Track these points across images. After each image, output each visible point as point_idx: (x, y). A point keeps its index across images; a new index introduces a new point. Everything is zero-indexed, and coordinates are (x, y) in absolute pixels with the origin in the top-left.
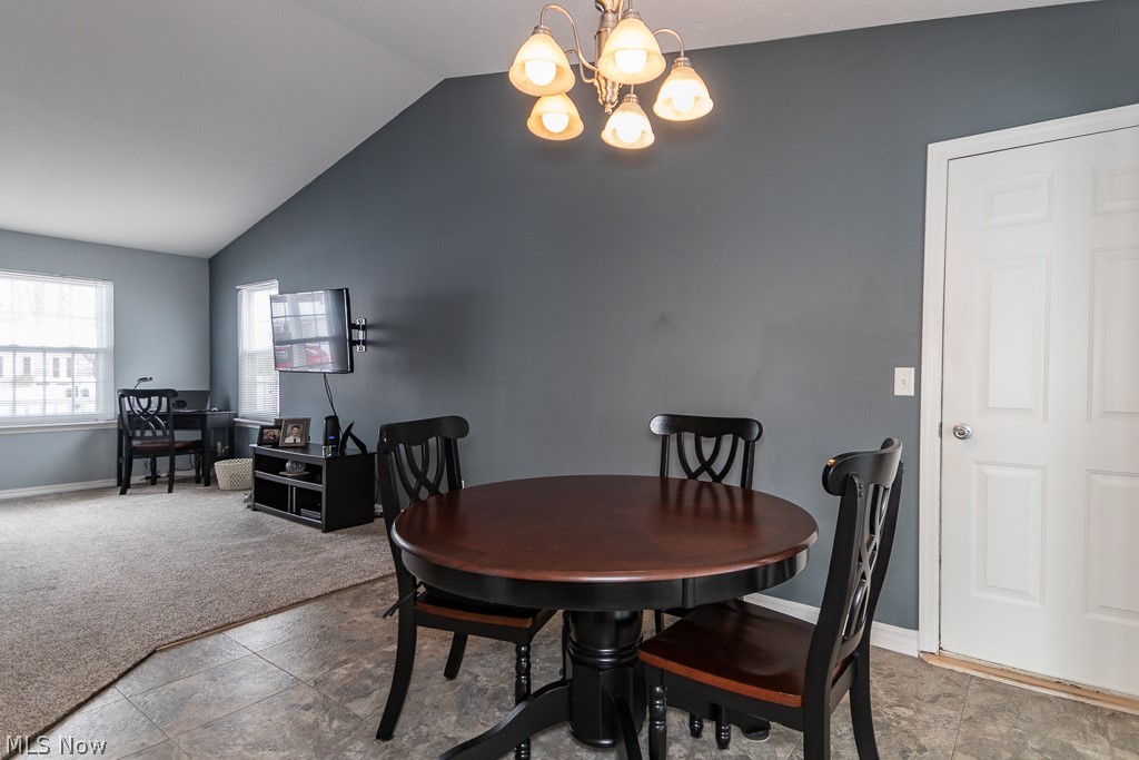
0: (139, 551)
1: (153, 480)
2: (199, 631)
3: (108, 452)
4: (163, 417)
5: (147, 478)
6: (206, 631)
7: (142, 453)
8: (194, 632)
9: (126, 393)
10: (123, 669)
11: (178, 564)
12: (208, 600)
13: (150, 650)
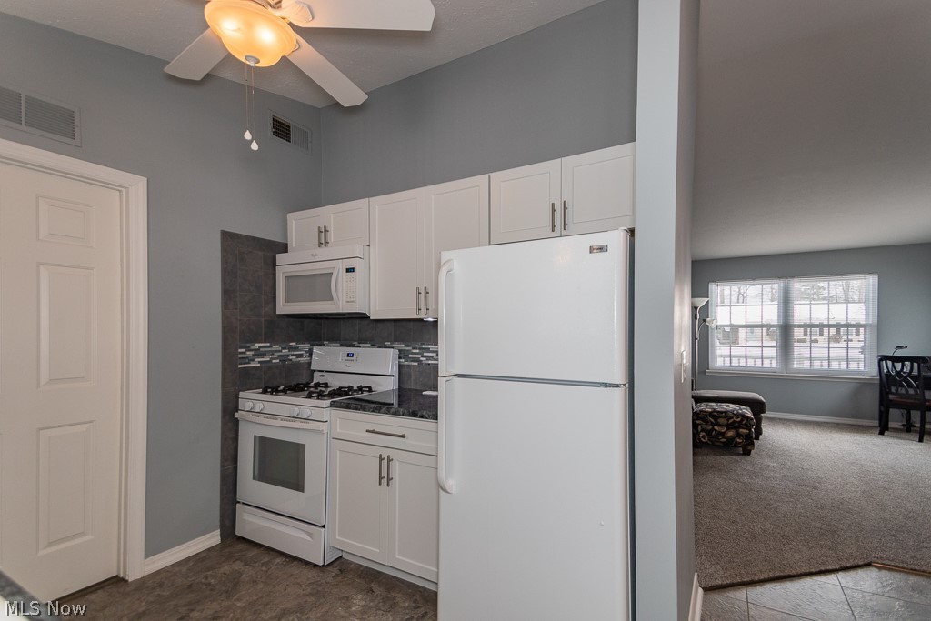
0: (880, 483)
1: (908, 428)
2: (910, 567)
3: (872, 401)
4: (915, 378)
5: (903, 425)
6: (915, 570)
7: (897, 405)
8: (905, 566)
9: (883, 358)
10: (845, 564)
11: (908, 505)
12: (925, 545)
13: (866, 561)
